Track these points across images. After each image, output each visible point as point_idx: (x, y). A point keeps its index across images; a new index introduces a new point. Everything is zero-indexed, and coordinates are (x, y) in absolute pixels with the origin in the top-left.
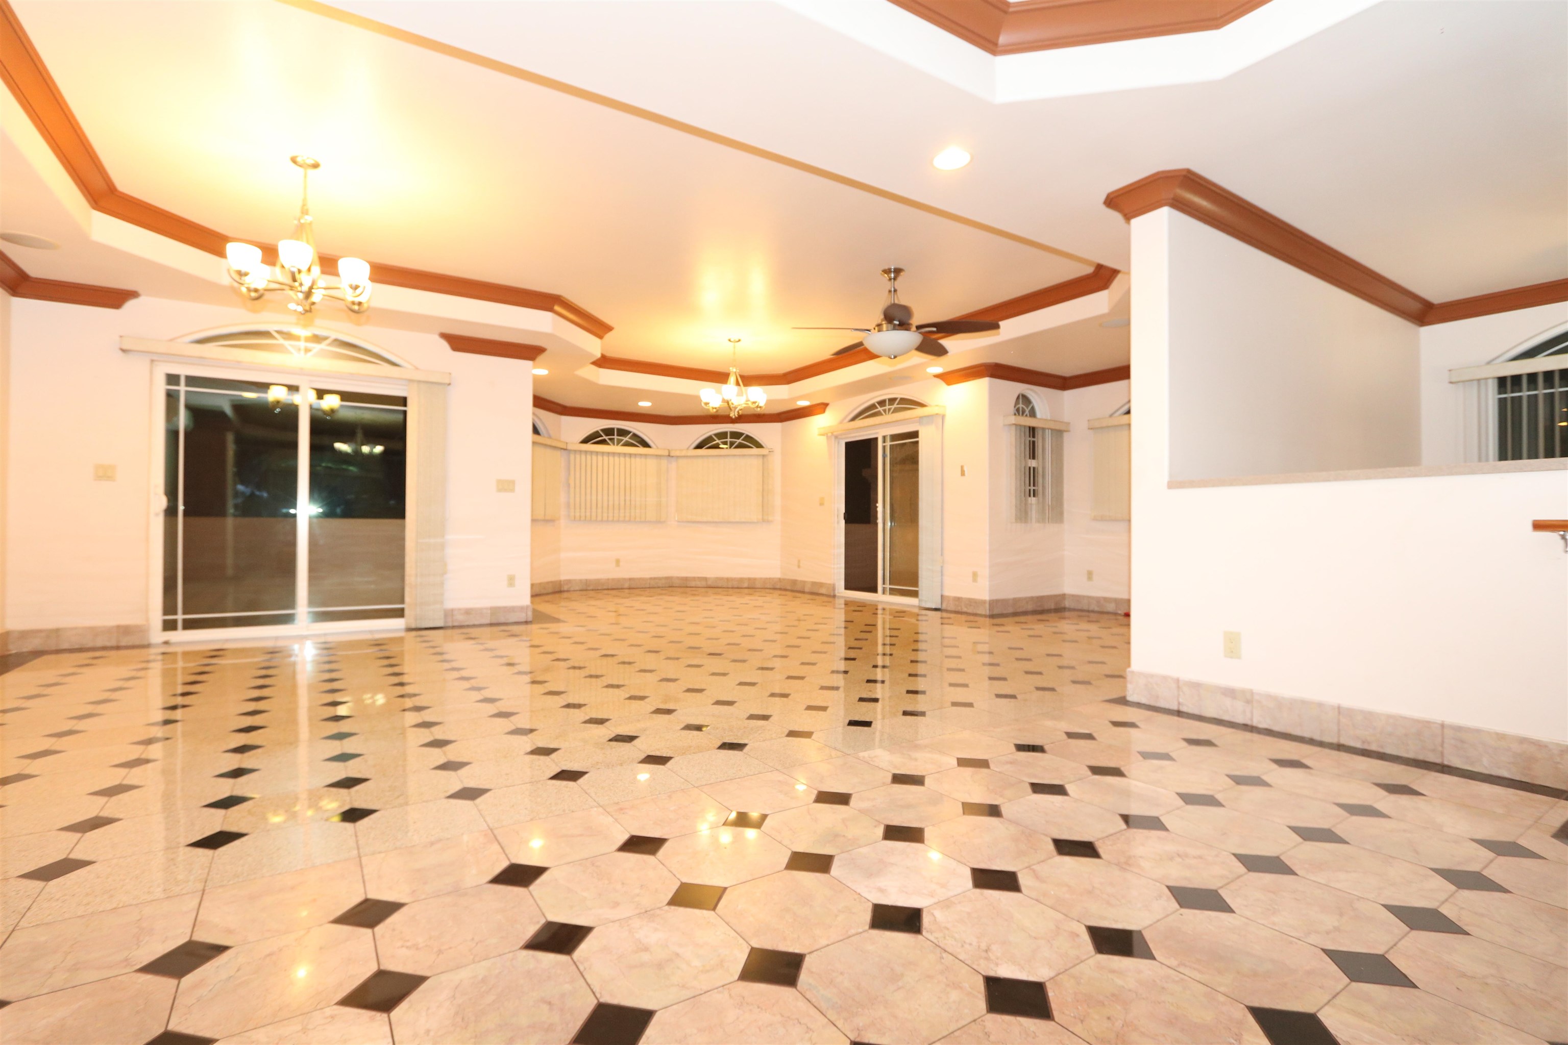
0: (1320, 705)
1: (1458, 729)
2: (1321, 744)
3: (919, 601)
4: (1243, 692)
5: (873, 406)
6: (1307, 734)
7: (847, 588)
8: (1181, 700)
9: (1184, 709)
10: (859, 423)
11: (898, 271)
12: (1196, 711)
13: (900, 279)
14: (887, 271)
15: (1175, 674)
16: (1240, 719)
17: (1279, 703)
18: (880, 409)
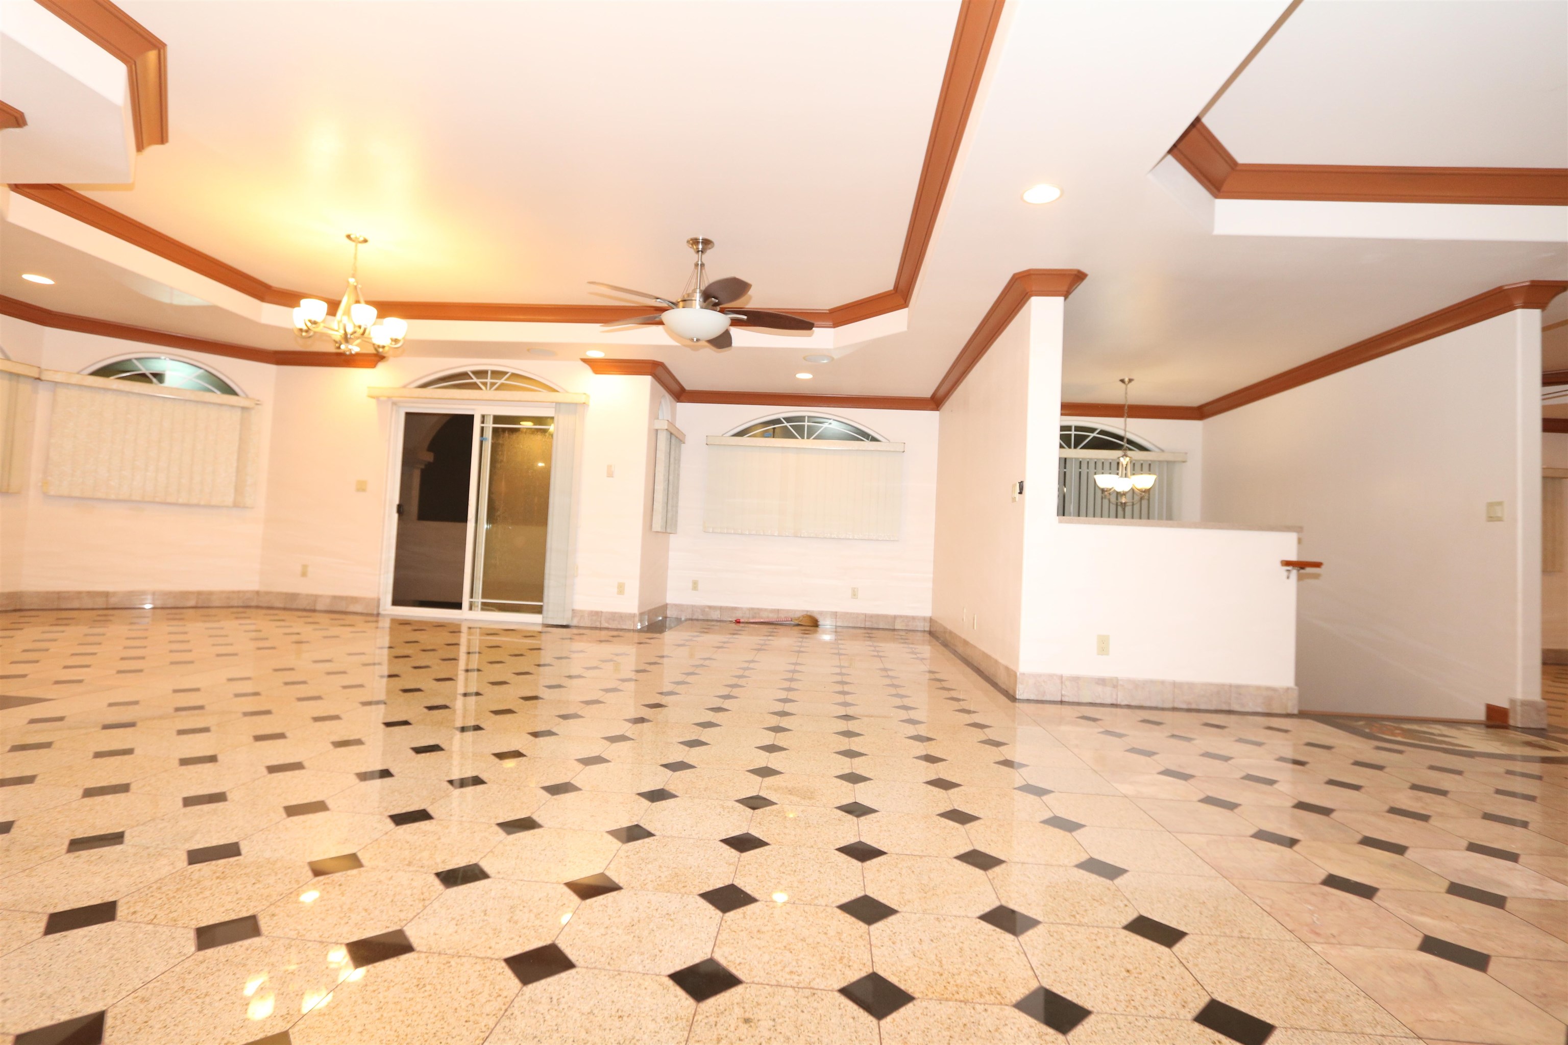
0: (1163, 683)
1: (1238, 687)
2: (1163, 709)
3: (543, 617)
4: (1111, 679)
5: (464, 375)
6: (1154, 704)
7: (396, 602)
8: (1063, 692)
9: (1066, 699)
10: (430, 391)
11: (707, 243)
12: (1076, 700)
13: (709, 253)
14: (695, 241)
15: (1059, 671)
16: (1109, 701)
17: (1138, 685)
18: (475, 380)
